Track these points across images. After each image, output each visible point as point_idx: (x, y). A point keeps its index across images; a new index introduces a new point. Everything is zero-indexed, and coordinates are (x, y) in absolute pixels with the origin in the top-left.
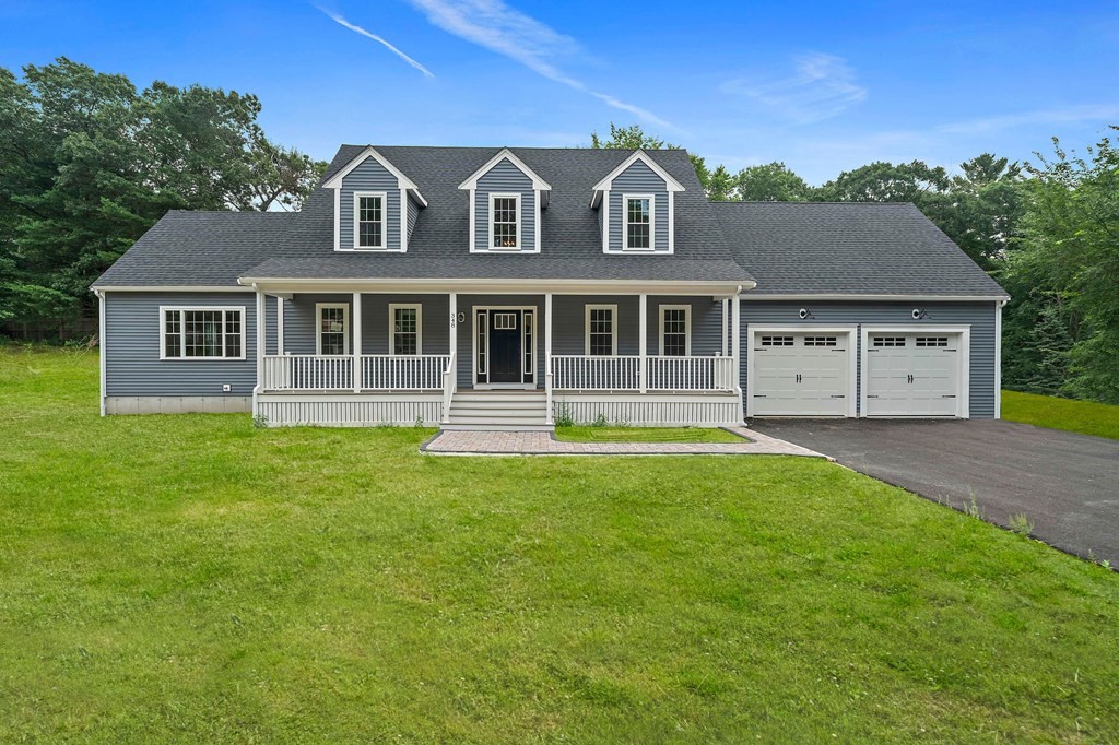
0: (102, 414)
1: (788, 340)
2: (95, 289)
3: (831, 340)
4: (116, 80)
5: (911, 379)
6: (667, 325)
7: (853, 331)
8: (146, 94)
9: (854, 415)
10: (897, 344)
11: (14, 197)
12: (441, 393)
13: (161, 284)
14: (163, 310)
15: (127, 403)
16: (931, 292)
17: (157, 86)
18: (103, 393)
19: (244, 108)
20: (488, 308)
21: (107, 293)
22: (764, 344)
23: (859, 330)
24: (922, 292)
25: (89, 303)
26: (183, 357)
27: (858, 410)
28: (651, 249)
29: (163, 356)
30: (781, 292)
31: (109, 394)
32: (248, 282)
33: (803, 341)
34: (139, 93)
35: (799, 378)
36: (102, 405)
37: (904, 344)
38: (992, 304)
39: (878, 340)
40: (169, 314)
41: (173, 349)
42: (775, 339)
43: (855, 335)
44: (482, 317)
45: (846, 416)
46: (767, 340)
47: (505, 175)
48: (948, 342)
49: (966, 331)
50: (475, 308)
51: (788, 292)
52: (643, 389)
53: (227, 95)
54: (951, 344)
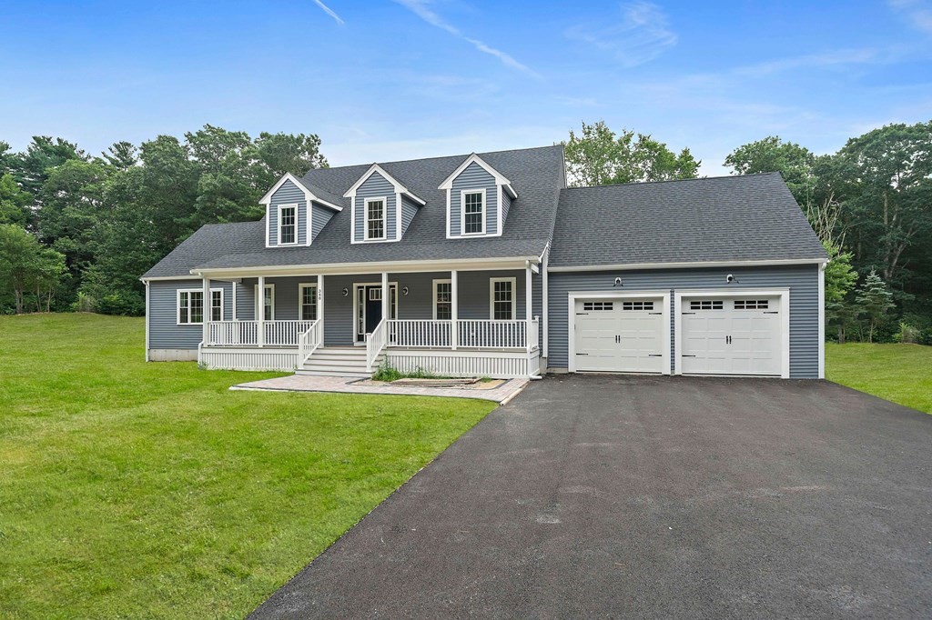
0: (147, 360)
1: (608, 305)
2: (142, 279)
3: (648, 305)
4: (237, 135)
5: (729, 340)
6: (497, 295)
7: (667, 296)
8: (256, 142)
9: (668, 372)
10: (715, 308)
11: (175, 220)
12: (297, 348)
13: (177, 275)
14: (179, 291)
15: (160, 354)
16: (745, 257)
17: (263, 136)
18: (147, 347)
19: (312, 144)
20: (365, 285)
21: (151, 282)
22: (585, 309)
23: (672, 295)
24: (736, 257)
25: (140, 288)
26: (189, 323)
27: (673, 368)
28: (484, 234)
29: (178, 323)
30: (596, 264)
31: (151, 348)
32: (197, 273)
33: (622, 306)
34: (252, 142)
35: (618, 339)
36: (146, 354)
37: (721, 308)
38: (815, 267)
39: (695, 304)
40: (182, 294)
41: (184, 319)
42: (595, 304)
43: (670, 300)
44: (361, 292)
45: (663, 373)
46: (588, 305)
47: (376, 184)
48: (769, 304)
49: (785, 294)
50: (355, 285)
51: (602, 264)
52: (454, 346)
53: (296, 137)
54: (772, 306)
